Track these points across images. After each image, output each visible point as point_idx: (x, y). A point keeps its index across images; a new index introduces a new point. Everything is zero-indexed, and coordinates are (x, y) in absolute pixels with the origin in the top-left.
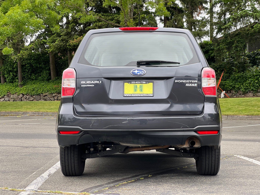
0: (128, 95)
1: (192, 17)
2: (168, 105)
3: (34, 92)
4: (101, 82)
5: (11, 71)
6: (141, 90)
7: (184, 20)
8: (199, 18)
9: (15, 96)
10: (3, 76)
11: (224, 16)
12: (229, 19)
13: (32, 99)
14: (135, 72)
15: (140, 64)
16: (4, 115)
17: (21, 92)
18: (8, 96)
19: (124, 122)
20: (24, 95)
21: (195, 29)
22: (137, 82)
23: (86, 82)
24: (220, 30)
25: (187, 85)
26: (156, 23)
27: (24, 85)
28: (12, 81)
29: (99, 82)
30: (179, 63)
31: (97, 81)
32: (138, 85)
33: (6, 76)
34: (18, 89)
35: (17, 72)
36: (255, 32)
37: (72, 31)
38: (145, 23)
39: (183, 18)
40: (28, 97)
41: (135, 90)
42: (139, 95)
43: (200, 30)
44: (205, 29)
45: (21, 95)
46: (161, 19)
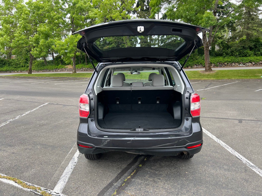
1: (152, 37)
3: (91, 67)
5: (83, 59)
7: (148, 39)
8: (154, 38)
9: (85, 69)
10: (80, 61)
11: (164, 37)
12: (166, 38)
13: (91, 70)
16: (78, 79)
17: (87, 67)
18: (82, 69)
20: (88, 68)
21: (152, 42)
24: (162, 43)
26: (137, 40)
27: (88, 64)
28: (83, 63)
33: (81, 61)
34: (86, 66)
35: (85, 59)
36: (176, 44)
37: (105, 44)
38: (133, 40)
39: (148, 38)
40: (89, 69)
43: (155, 43)
44: (156, 42)
45: (87, 68)
46: (139, 38)
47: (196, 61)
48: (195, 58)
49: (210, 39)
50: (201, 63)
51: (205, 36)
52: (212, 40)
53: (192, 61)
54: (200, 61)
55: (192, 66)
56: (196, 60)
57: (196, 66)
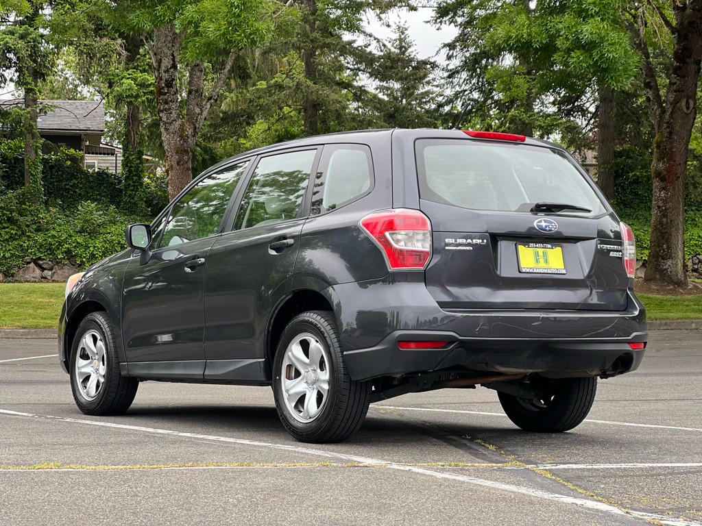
0: (528, 271)
2: (587, 292)
4: (485, 241)
6: (546, 261)
14: (542, 226)
15: (539, 209)
19: (535, 324)
22: (537, 245)
23: (456, 241)
25: (612, 254)
29: (483, 241)
30: (589, 211)
31: (479, 239)
32: (541, 251)
41: (537, 261)
42: (546, 271)
47: (40, 238)
48: (29, 218)
49: (197, 110)
50: (68, 252)
51: (172, 90)
52: (205, 113)
53: (12, 238)
54: (65, 241)
55: (10, 268)
56: (38, 230)
57: (38, 271)
